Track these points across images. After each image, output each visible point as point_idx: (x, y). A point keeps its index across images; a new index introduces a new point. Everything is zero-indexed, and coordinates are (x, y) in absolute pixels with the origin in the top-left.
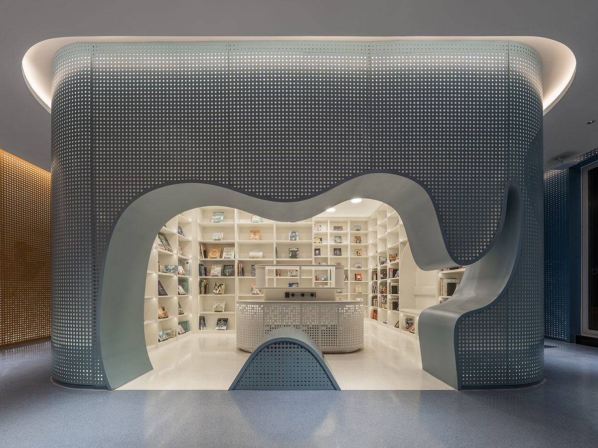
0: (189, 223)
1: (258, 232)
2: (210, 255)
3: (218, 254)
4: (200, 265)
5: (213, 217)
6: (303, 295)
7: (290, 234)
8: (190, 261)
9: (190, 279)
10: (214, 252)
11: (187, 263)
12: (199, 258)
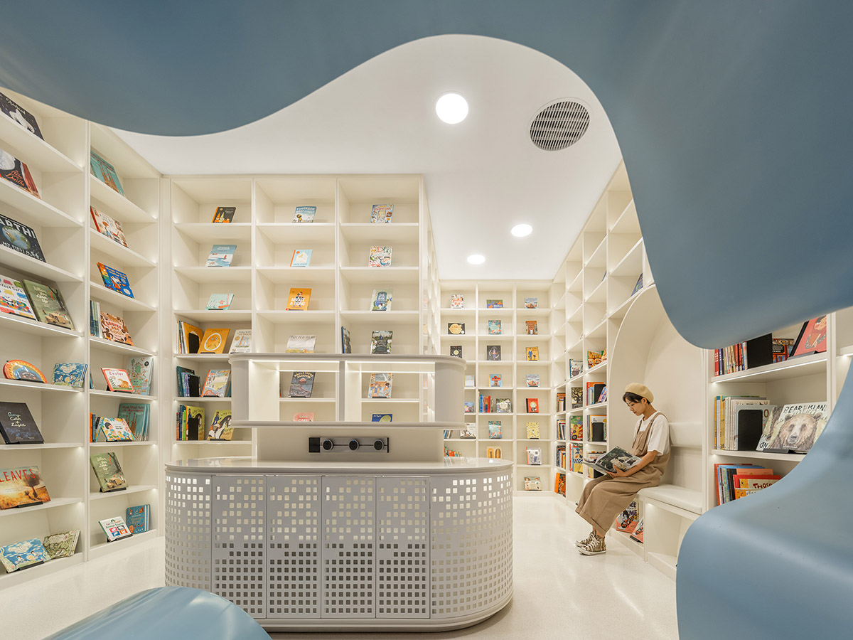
0: (151, 268)
1: (308, 292)
2: (204, 346)
3: (220, 345)
4: (180, 370)
5: (211, 256)
6: (354, 445)
7: (374, 298)
8: (153, 359)
9: (154, 404)
10: (214, 338)
11: (147, 364)
12: (178, 353)
